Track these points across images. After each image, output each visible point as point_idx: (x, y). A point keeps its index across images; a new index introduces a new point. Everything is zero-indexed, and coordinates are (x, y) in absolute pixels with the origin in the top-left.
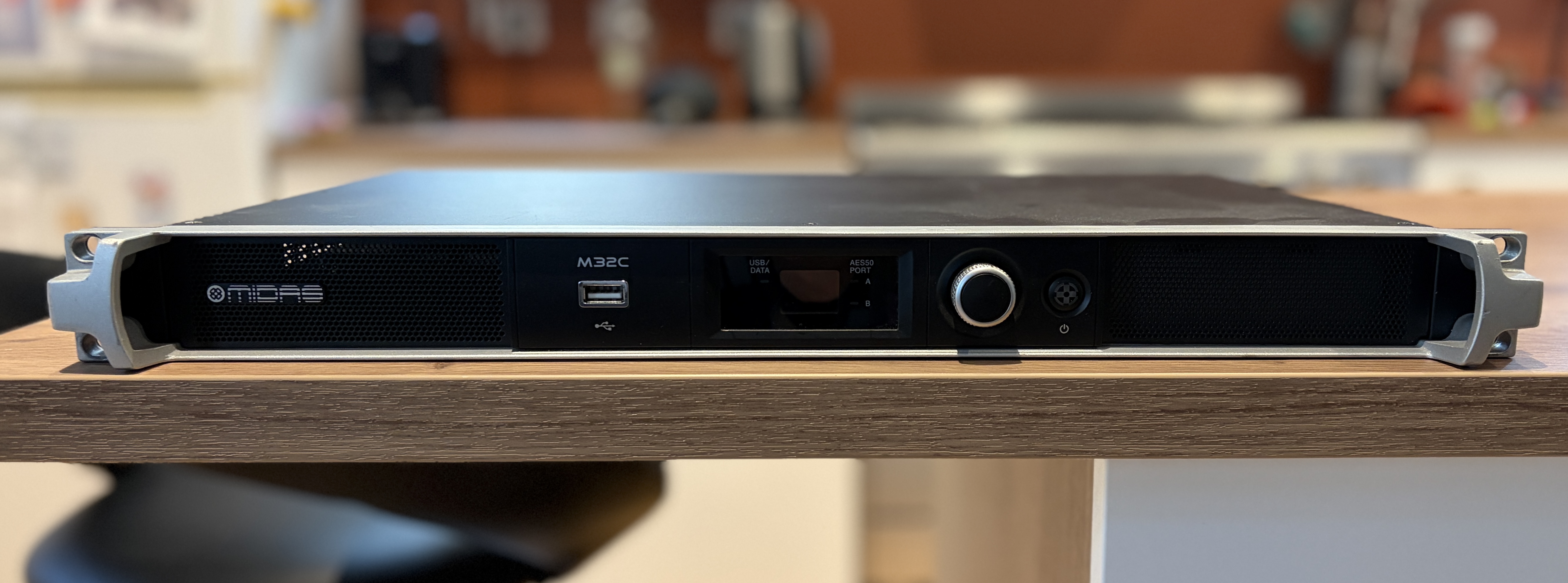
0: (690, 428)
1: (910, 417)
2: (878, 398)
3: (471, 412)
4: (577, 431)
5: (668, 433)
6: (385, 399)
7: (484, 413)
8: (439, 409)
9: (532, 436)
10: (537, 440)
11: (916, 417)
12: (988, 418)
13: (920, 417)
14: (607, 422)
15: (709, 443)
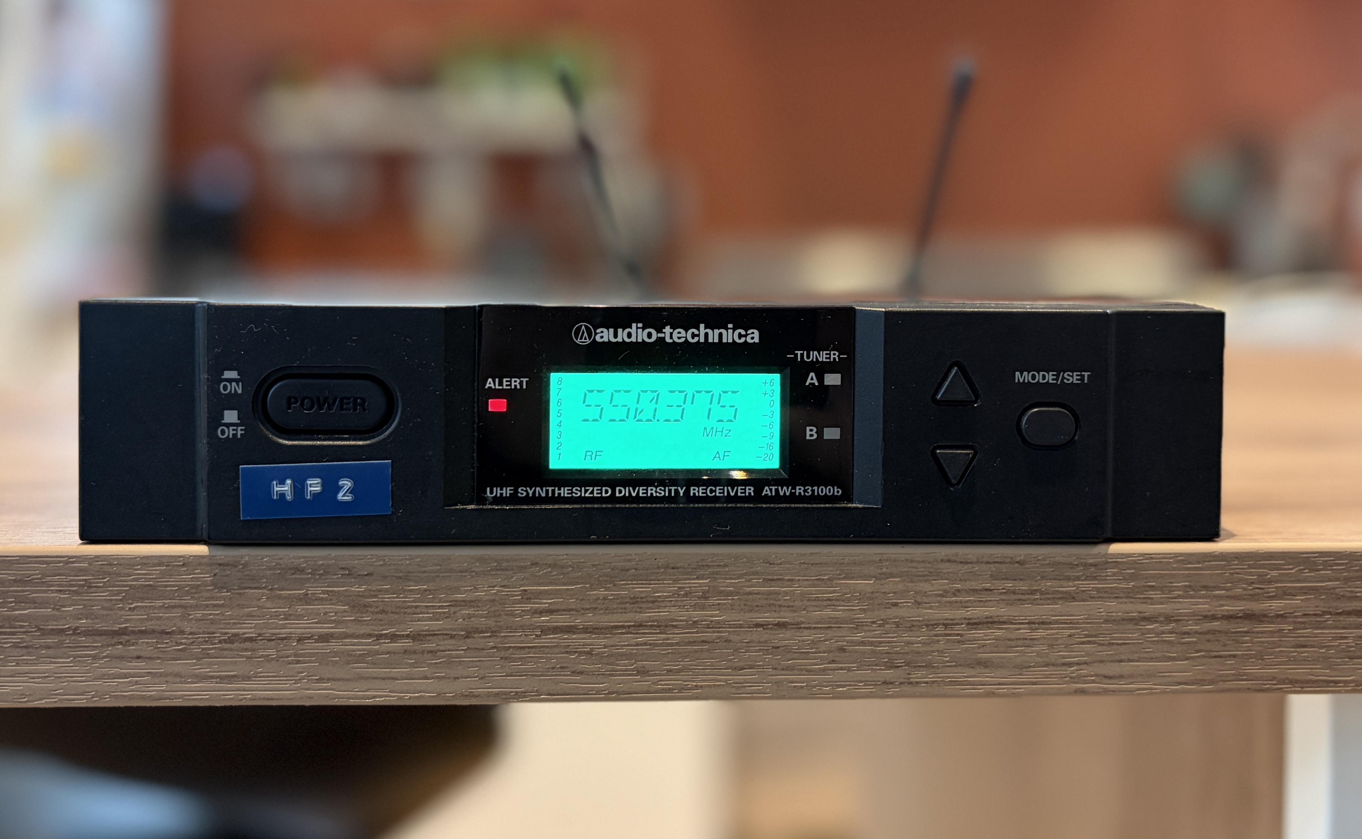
0: (645, 644)
1: (1034, 623)
2: (977, 588)
3: (254, 614)
4: (442, 648)
5: (604, 652)
6: (99, 590)
7: (277, 616)
8: (196, 607)
9: (361, 658)
10: (369, 666)
11: (1043, 623)
12: (1168, 624)
13: (1050, 623)
14: (496, 632)
15: (679, 671)
